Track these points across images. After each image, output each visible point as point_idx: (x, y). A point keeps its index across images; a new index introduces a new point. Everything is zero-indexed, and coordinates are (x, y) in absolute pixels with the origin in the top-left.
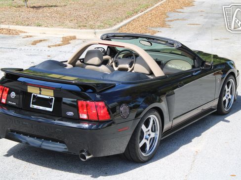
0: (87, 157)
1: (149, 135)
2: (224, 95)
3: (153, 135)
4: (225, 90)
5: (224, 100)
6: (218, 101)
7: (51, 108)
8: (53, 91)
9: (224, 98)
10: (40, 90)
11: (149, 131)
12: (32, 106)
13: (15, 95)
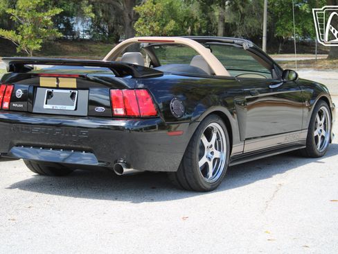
0: (126, 170)
1: (212, 153)
2: (316, 129)
3: (217, 154)
4: (317, 122)
5: (315, 135)
6: (306, 133)
7: (73, 105)
8: (75, 79)
9: (316, 133)
10: (58, 81)
11: (211, 146)
12: (46, 106)
13: (21, 93)
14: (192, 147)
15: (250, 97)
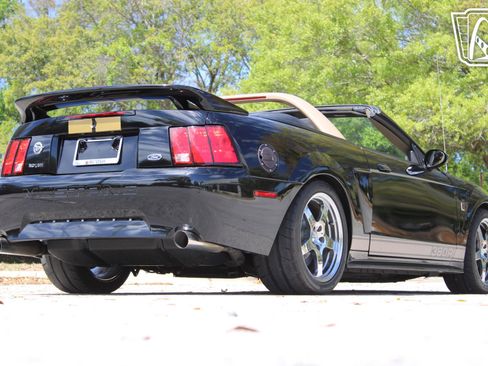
0: (192, 242)
1: (321, 239)
6: (463, 252)
7: (116, 156)
8: (119, 118)
10: (94, 123)
11: (320, 229)
12: (76, 163)
13: (41, 147)
14: (291, 221)
15: (378, 171)
